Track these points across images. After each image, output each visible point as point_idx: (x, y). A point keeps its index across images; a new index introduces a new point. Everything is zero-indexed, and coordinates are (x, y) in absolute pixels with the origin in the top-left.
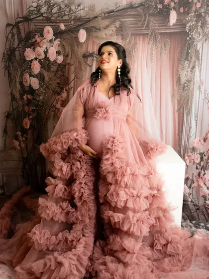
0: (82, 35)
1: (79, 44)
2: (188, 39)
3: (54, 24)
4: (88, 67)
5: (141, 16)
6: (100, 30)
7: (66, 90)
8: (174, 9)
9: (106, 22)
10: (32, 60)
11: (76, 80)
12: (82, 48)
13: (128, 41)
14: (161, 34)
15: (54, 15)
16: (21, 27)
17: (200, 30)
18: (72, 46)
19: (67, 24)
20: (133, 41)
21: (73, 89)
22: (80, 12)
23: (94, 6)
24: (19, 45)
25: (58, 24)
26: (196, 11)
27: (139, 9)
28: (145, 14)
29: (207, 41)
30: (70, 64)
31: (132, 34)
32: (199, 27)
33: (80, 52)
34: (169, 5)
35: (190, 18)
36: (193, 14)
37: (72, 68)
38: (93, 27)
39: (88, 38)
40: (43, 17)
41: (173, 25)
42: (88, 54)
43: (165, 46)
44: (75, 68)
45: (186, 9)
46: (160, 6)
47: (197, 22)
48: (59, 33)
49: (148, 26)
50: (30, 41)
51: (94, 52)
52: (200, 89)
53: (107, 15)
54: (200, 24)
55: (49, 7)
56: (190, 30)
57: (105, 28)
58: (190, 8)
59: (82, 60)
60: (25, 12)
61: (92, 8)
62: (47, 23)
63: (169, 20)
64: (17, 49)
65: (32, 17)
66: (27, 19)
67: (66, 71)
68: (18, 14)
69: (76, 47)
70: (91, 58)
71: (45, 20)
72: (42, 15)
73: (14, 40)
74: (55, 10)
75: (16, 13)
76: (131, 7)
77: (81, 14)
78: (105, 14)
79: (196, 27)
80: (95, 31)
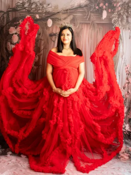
0: (50, 23)
1: (47, 28)
2: (113, 27)
3: (32, 14)
4: (53, 42)
5: (86, 12)
6: (60, 20)
7: (38, 56)
8: (105, 9)
9: (65, 16)
10: (13, 34)
11: (44, 49)
12: (49, 30)
13: (77, 27)
14: (97, 24)
15: (33, 9)
16: (10, 14)
17: (120, 23)
18: (43, 28)
19: (40, 15)
20: (80, 27)
21: (42, 55)
22: (49, 9)
23: (57, 6)
24: (6, 24)
25: (35, 15)
26: (118, 12)
27: (85, 8)
28: (88, 12)
29: (124, 29)
30: (41, 39)
31: (80, 23)
32: (119, 21)
33: (48, 32)
34: (102, 7)
35: (114, 16)
36: (116, 13)
37: (43, 42)
38: (57, 18)
39: (53, 25)
40: (26, 9)
41: (105, 19)
42: (53, 34)
43: (99, 30)
44: (44, 42)
45: (112, 10)
46: (97, 7)
47: (118, 18)
48: (35, 20)
49: (89, 19)
50: (15, 23)
51: (57, 33)
52: (122, 57)
53: (65, 12)
54: (120, 19)
55: (30, 4)
56: (114, 22)
57: (64, 19)
58: (114, 10)
59: (49, 38)
60: (14, 6)
61: (56, 7)
62: (28, 13)
63: (102, 16)
64: (5, 27)
65: (18, 9)
66: (14, 10)
67: (39, 43)
68: (9, 7)
69: (45, 29)
70: (55, 36)
71: (26, 12)
72: (25, 8)
73: (4, 21)
74: (33, 6)
75: (8, 6)
76: (80, 7)
77: (50, 10)
78: (64, 11)
79: (118, 21)
80: (58, 21)
